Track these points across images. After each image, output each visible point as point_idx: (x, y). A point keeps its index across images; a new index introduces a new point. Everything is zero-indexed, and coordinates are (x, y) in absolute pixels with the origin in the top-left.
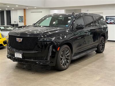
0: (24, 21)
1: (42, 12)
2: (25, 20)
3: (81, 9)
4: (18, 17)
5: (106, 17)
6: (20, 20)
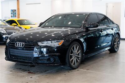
0: (17, 15)
1: (40, 3)
2: (19, 14)
4: (10, 11)
6: (12, 15)
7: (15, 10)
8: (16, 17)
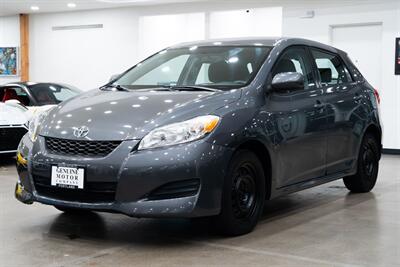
5: (398, 40)
7: (13, 50)
8: (14, 72)
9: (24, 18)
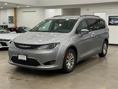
1: (35, 11)
2: (16, 21)
3: (80, 8)
4: (8, 17)
5: (109, 17)
6: (10, 21)
7: (13, 17)
9: (15, 9)
